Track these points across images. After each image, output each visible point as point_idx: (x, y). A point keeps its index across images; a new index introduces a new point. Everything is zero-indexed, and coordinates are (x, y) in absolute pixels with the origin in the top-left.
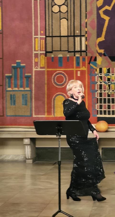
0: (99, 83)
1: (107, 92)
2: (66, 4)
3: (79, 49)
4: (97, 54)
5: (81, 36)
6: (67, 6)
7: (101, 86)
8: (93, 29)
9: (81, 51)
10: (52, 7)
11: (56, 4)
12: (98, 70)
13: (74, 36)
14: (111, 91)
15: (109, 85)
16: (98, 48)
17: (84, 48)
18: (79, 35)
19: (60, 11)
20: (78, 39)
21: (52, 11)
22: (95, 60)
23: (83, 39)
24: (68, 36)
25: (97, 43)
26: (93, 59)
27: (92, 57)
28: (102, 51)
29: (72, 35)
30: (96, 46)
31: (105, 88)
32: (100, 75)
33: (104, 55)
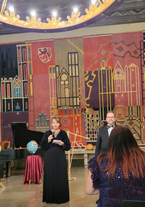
0: (87, 123)
1: (92, 128)
2: (68, 80)
3: (76, 105)
4: (86, 107)
5: (77, 97)
6: (69, 81)
7: (88, 125)
8: (83, 93)
9: (77, 106)
10: (60, 82)
11: (62, 80)
12: (87, 116)
13: (73, 97)
14: (94, 127)
15: (93, 124)
16: (86, 104)
17: (78, 104)
18: (76, 96)
19: (65, 84)
20: (75, 99)
21: (60, 84)
22: (85, 110)
23: (78, 99)
24: (69, 98)
25: (86, 101)
26: (84, 109)
27: (83, 109)
28: (89, 105)
29: (72, 97)
30: (85, 103)
31: (91, 126)
32: (88, 119)
33: (90, 107)
